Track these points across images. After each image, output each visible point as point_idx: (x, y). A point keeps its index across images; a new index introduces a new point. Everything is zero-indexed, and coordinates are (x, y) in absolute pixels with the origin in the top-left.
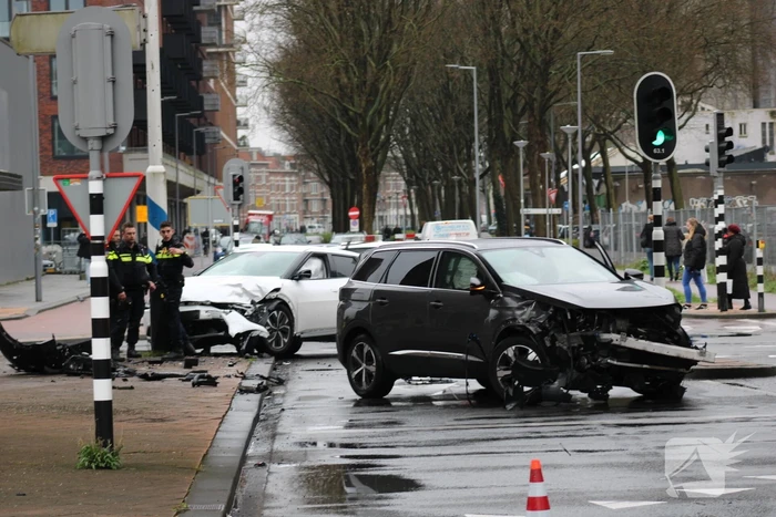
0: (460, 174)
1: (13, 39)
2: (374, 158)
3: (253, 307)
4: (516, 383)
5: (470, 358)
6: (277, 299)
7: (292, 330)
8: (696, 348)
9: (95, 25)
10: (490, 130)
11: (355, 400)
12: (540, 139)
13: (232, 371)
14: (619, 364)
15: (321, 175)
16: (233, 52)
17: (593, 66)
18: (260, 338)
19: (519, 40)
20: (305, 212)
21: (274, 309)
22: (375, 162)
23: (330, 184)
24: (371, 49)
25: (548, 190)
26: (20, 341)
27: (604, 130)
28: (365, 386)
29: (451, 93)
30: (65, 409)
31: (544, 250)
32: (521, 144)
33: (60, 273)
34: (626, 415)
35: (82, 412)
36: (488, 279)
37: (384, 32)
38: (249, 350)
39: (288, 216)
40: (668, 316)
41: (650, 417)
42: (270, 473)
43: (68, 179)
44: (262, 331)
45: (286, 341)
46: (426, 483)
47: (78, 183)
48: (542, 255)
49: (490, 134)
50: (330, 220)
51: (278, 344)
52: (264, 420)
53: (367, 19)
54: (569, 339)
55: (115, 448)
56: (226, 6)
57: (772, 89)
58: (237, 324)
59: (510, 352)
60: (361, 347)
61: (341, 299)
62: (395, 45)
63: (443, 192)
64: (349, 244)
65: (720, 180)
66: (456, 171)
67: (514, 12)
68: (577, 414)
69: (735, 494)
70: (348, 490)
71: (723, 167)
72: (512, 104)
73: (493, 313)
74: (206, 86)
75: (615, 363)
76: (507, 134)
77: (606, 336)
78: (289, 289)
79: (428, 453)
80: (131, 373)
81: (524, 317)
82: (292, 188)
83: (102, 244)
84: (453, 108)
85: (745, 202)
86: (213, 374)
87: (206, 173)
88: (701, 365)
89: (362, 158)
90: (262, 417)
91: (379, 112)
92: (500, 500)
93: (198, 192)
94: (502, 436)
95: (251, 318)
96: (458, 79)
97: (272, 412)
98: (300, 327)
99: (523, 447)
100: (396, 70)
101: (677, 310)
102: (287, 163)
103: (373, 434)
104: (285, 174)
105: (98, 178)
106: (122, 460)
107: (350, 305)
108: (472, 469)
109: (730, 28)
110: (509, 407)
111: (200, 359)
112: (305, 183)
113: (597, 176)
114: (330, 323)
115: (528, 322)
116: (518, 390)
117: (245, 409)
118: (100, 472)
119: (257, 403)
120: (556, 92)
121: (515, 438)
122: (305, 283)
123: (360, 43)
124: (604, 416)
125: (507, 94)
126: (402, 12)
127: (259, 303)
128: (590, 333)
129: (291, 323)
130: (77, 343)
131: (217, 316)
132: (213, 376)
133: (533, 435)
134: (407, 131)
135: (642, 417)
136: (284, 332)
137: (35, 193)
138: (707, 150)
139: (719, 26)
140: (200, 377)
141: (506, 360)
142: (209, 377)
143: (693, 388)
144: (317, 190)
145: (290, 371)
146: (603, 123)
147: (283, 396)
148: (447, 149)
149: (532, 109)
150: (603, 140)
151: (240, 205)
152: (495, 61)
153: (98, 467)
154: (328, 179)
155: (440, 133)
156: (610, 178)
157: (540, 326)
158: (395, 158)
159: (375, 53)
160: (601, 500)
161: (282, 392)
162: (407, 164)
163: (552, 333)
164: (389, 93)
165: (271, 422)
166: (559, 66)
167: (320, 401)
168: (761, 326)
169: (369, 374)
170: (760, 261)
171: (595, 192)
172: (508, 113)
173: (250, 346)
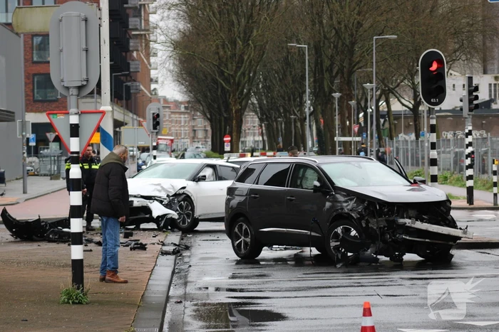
0: (295, 115)
1: (14, 24)
2: (240, 103)
3: (168, 199)
4: (343, 250)
5: (313, 234)
6: (184, 193)
7: (193, 214)
8: (460, 229)
9: (75, 13)
10: (315, 86)
11: (237, 260)
12: (348, 93)
13: (155, 240)
14: (410, 238)
15: (205, 115)
16: (148, 34)
17: (383, 46)
18: (172, 220)
19: (335, 28)
20: (193, 138)
21: (182, 201)
22: (241, 106)
23: (210, 120)
24: (239, 33)
25: (353, 125)
26: (17, 219)
27: (388, 87)
28: (243, 251)
29: (290, 62)
30: (49, 264)
31: (361, 164)
32: (337, 95)
33: (37, 175)
34: (415, 272)
35: (60, 266)
36: (325, 182)
37: (248, 22)
38: (165, 226)
39: (182, 140)
40: (442, 208)
41: (431, 274)
42: (185, 308)
43: (56, 114)
44: (174, 214)
45: (189, 221)
46: (289, 315)
47: (62, 117)
48: (360, 167)
49: (315, 89)
50: (210, 143)
51: (184, 223)
52: (178, 273)
53: (237, 14)
54: (377, 222)
55: (85, 290)
56: (144, 5)
57: (496, 62)
58: (158, 210)
59: (339, 230)
60: (241, 226)
61: (228, 194)
62: (255, 31)
63: (283, 126)
64: (229, 158)
65: (470, 120)
66: (292, 112)
67: (332, 11)
68: (382, 271)
69: (493, 325)
70: (231, 319)
71: (472, 111)
72: (330, 70)
73: (328, 204)
74: (131, 56)
75: (408, 238)
76: (326, 89)
77: (401, 221)
78: (192, 187)
79: (289, 296)
80: (90, 241)
81: (348, 207)
82: (185, 122)
83: (78, 157)
84: (291, 72)
85: (478, 134)
86: (144, 242)
87: (131, 112)
88: (463, 240)
89: (233, 103)
90: (176, 271)
91: (243, 74)
92: (339, 327)
93: (126, 124)
94: (335, 285)
95: (167, 206)
96: (295, 53)
97: (183, 267)
98: (198, 212)
99: (350, 292)
100: (255, 47)
101: (448, 204)
102: (183, 106)
103: (250, 283)
104: (181, 113)
105: (76, 114)
106: (89, 298)
107: (234, 198)
108: (318, 307)
109: (471, 22)
110: (338, 266)
111: (134, 232)
112: (194, 119)
113: (383, 117)
114: (221, 210)
115: (351, 210)
116: (344, 255)
117: (165, 266)
118: (76, 306)
119: (173, 262)
120: (358, 63)
121: (344, 287)
122: (201, 183)
123: (232, 29)
124: (402, 272)
125: (327, 63)
126: (260, 9)
127: (172, 196)
128: (391, 218)
129: (193, 210)
130: (54, 221)
131: (145, 205)
132: (144, 243)
133: (356, 285)
134: (260, 86)
135: (426, 274)
136: (188, 215)
137: (24, 123)
138: (461, 101)
139: (463, 21)
140: (135, 244)
141: (336, 235)
142: (141, 244)
143: (458, 255)
144: (202, 123)
145: (192, 240)
146: (388, 82)
147: (189, 257)
148: (287, 98)
149: (343, 73)
150: (387, 93)
151: (157, 133)
152: (320, 42)
153: (73, 303)
154: (209, 116)
155: (282, 88)
156: (392, 118)
157: (359, 213)
158: (253, 104)
159: (242, 36)
160: (405, 328)
161: (189, 254)
162: (260, 108)
163: (366, 218)
164: (251, 62)
165: (183, 274)
166: (359, 46)
167: (213, 261)
168: (496, 215)
169: (246, 243)
170: (495, 173)
171: (381, 127)
172: (327, 75)
173: (166, 224)
